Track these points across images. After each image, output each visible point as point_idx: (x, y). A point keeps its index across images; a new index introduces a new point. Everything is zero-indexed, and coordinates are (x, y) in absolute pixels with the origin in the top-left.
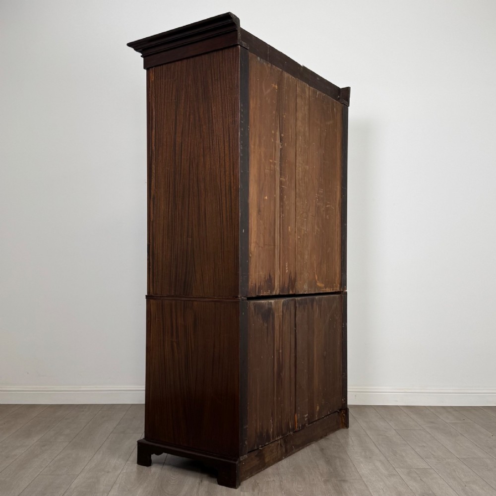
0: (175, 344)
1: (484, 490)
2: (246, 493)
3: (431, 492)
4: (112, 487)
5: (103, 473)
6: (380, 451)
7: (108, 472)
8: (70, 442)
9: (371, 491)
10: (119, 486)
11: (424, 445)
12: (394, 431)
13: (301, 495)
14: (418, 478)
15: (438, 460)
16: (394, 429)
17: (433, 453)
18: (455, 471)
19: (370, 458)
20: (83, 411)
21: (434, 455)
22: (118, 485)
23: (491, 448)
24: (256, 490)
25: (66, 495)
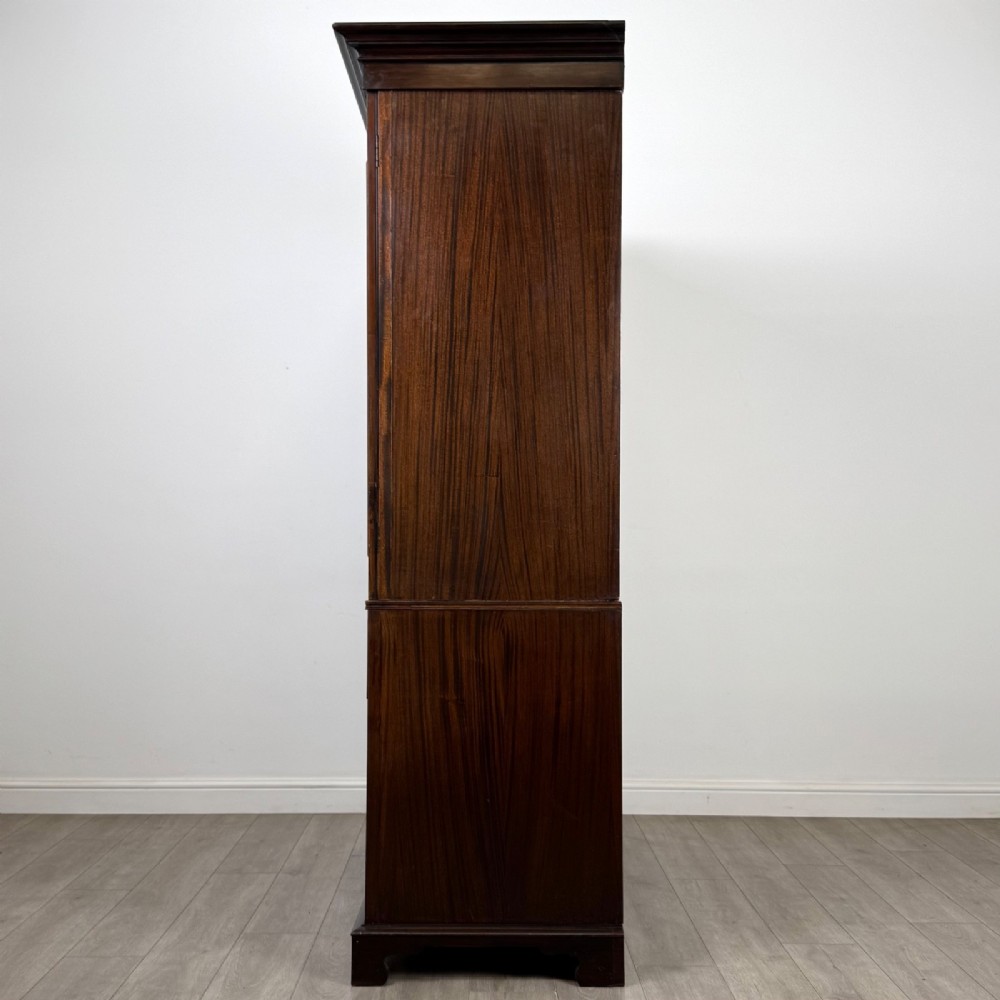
0: (453, 708)
1: (960, 987)
2: (480, 994)
3: (853, 992)
4: (211, 982)
5: (194, 953)
6: (753, 906)
7: (205, 952)
8: (131, 891)
9: (732, 989)
10: (225, 981)
11: (844, 896)
12: (784, 868)
13: (591, 997)
14: (829, 964)
15: (870, 927)
16: (785, 866)
17: (860, 913)
18: (904, 950)
19: (734, 922)
20: (159, 828)
21: (862, 918)
22: (223, 978)
23: (978, 903)
24: (500, 988)
25: (116, 997)
